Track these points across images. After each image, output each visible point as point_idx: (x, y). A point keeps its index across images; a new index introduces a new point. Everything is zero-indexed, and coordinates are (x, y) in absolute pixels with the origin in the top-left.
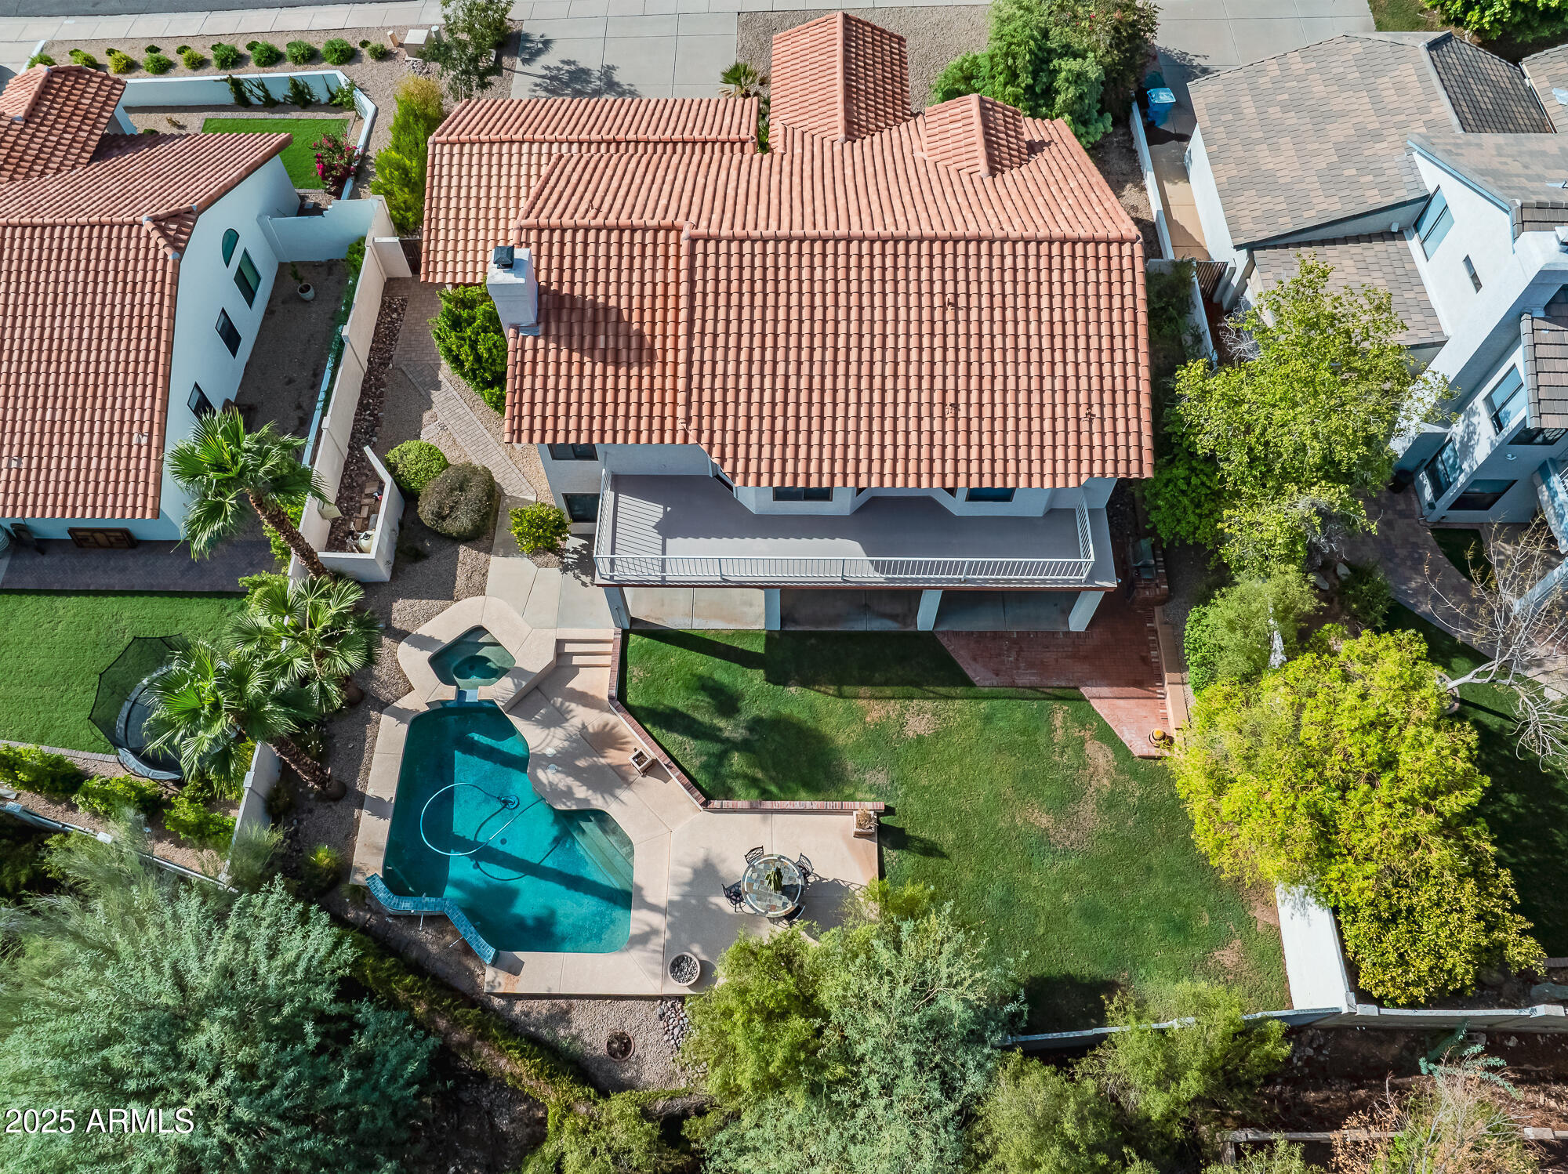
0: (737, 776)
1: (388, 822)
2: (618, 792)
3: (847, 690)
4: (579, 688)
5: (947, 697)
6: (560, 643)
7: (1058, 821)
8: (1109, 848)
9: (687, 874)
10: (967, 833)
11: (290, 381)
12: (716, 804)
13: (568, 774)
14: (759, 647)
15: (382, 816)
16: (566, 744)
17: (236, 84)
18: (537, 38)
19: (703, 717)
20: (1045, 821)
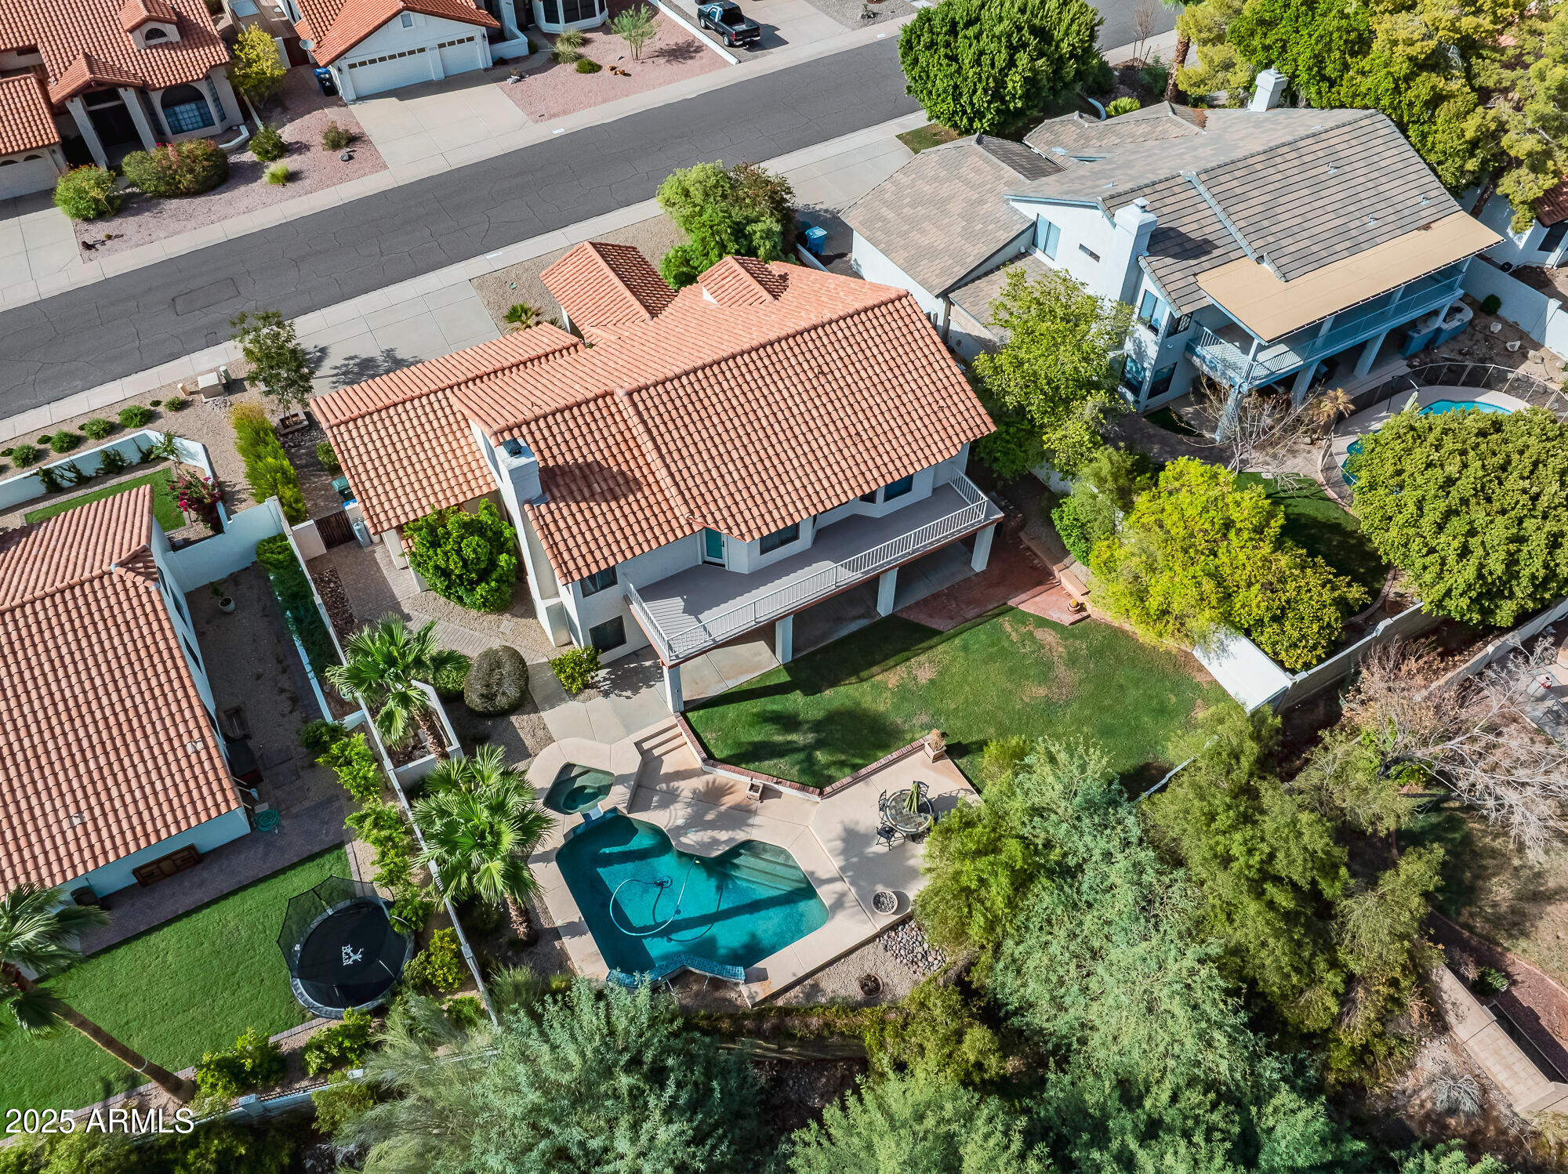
0: (828, 766)
1: (589, 935)
2: (750, 821)
3: (864, 674)
4: (671, 771)
5: (931, 648)
6: (638, 745)
7: (1050, 688)
8: (1089, 688)
9: (839, 844)
10: (1000, 723)
11: (259, 677)
12: (828, 789)
13: (706, 830)
14: (785, 678)
15: (582, 933)
16: (689, 810)
17: (47, 474)
18: (311, 349)
19: (779, 738)
20: (1042, 691)
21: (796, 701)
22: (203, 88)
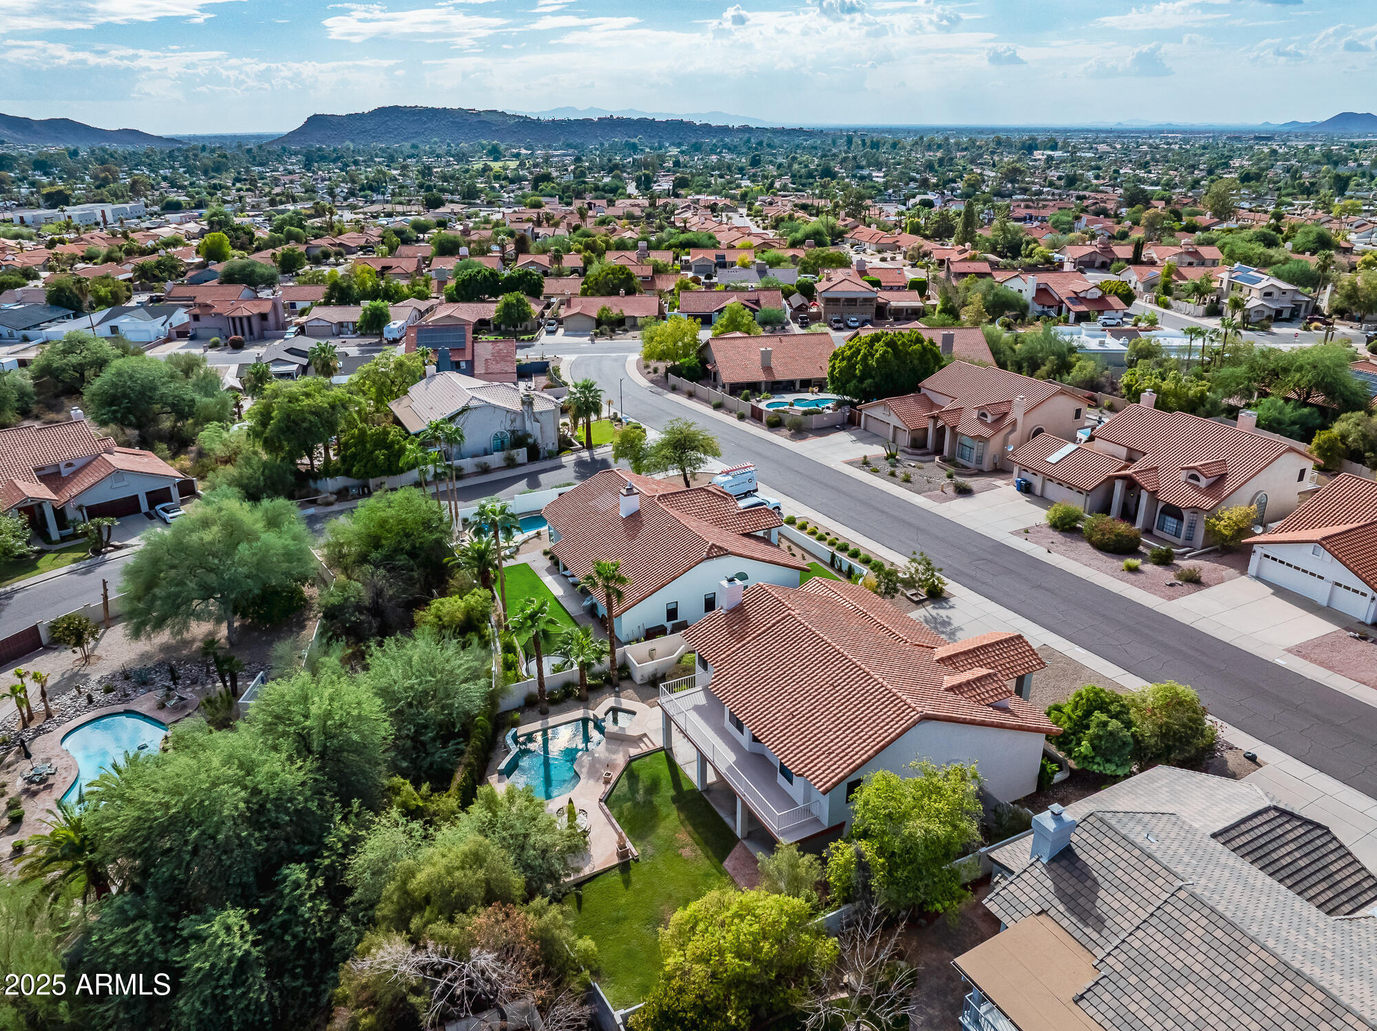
0: (621, 807)
1: (540, 729)
2: (591, 779)
3: (686, 823)
4: (629, 748)
5: (708, 856)
6: (645, 735)
10: (644, 892)
12: (604, 805)
13: (590, 764)
14: (686, 787)
15: (542, 726)
17: (833, 556)
18: (950, 605)
19: (641, 785)
21: (668, 791)
22: (1186, 515)
